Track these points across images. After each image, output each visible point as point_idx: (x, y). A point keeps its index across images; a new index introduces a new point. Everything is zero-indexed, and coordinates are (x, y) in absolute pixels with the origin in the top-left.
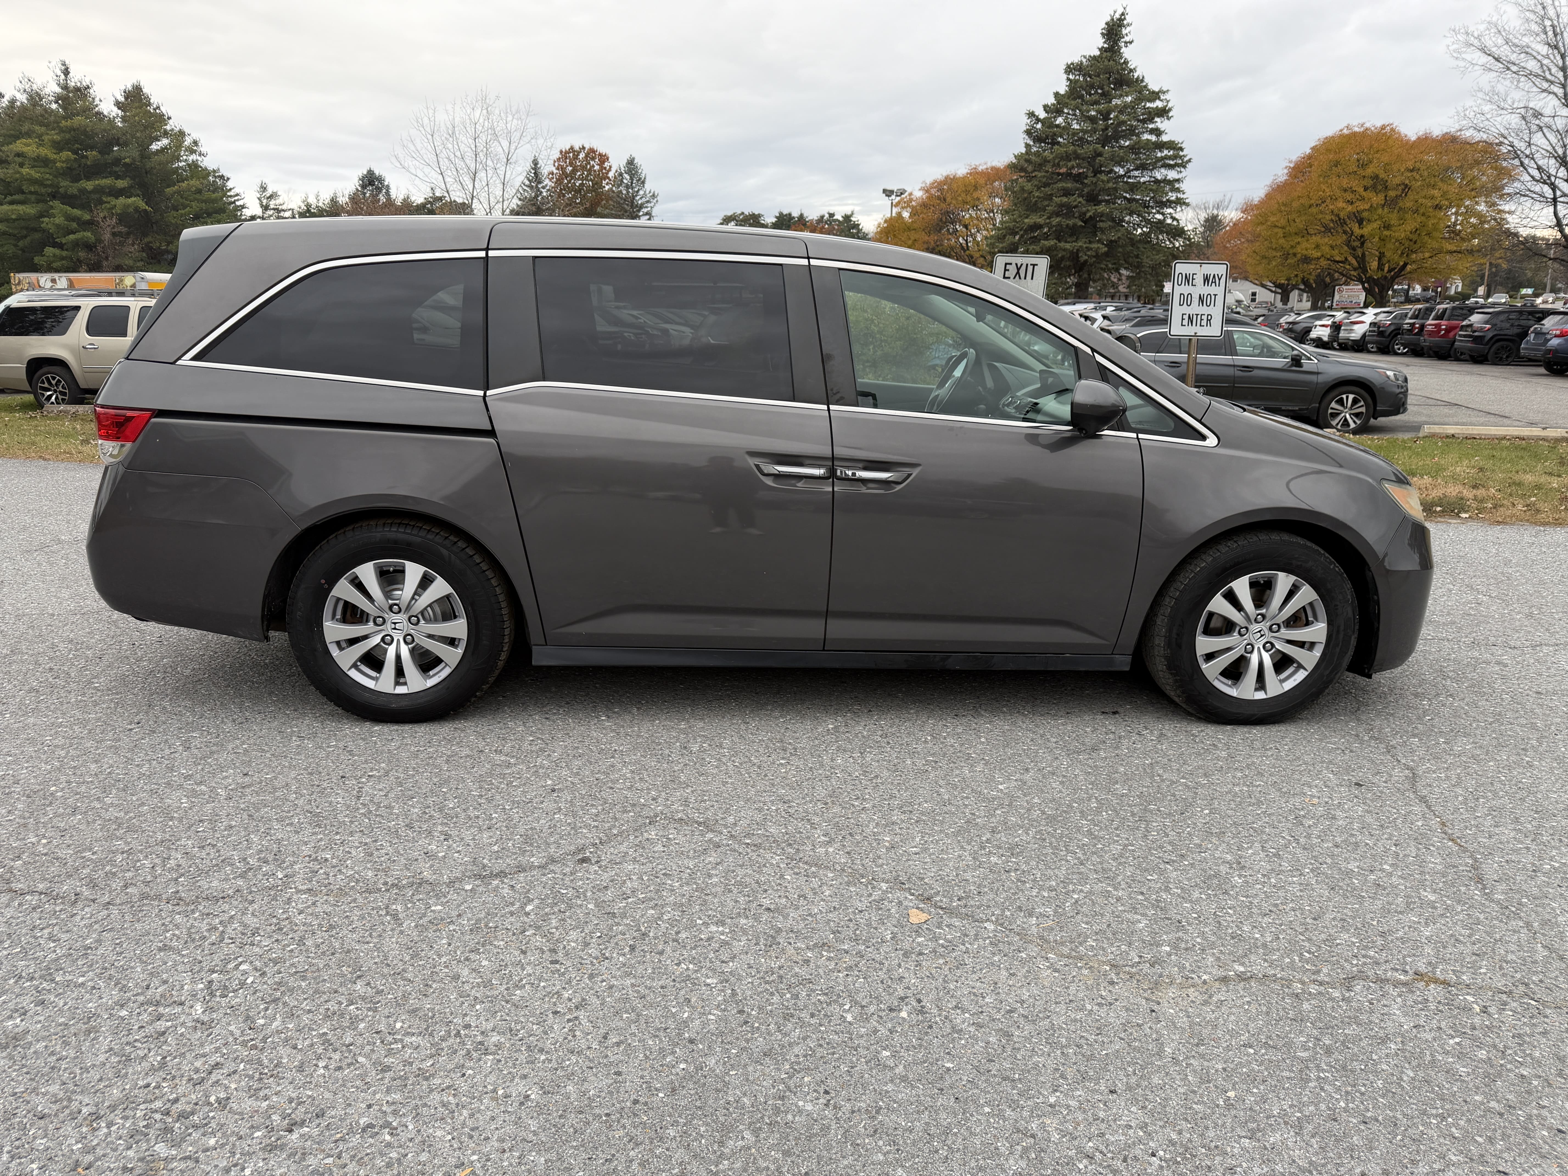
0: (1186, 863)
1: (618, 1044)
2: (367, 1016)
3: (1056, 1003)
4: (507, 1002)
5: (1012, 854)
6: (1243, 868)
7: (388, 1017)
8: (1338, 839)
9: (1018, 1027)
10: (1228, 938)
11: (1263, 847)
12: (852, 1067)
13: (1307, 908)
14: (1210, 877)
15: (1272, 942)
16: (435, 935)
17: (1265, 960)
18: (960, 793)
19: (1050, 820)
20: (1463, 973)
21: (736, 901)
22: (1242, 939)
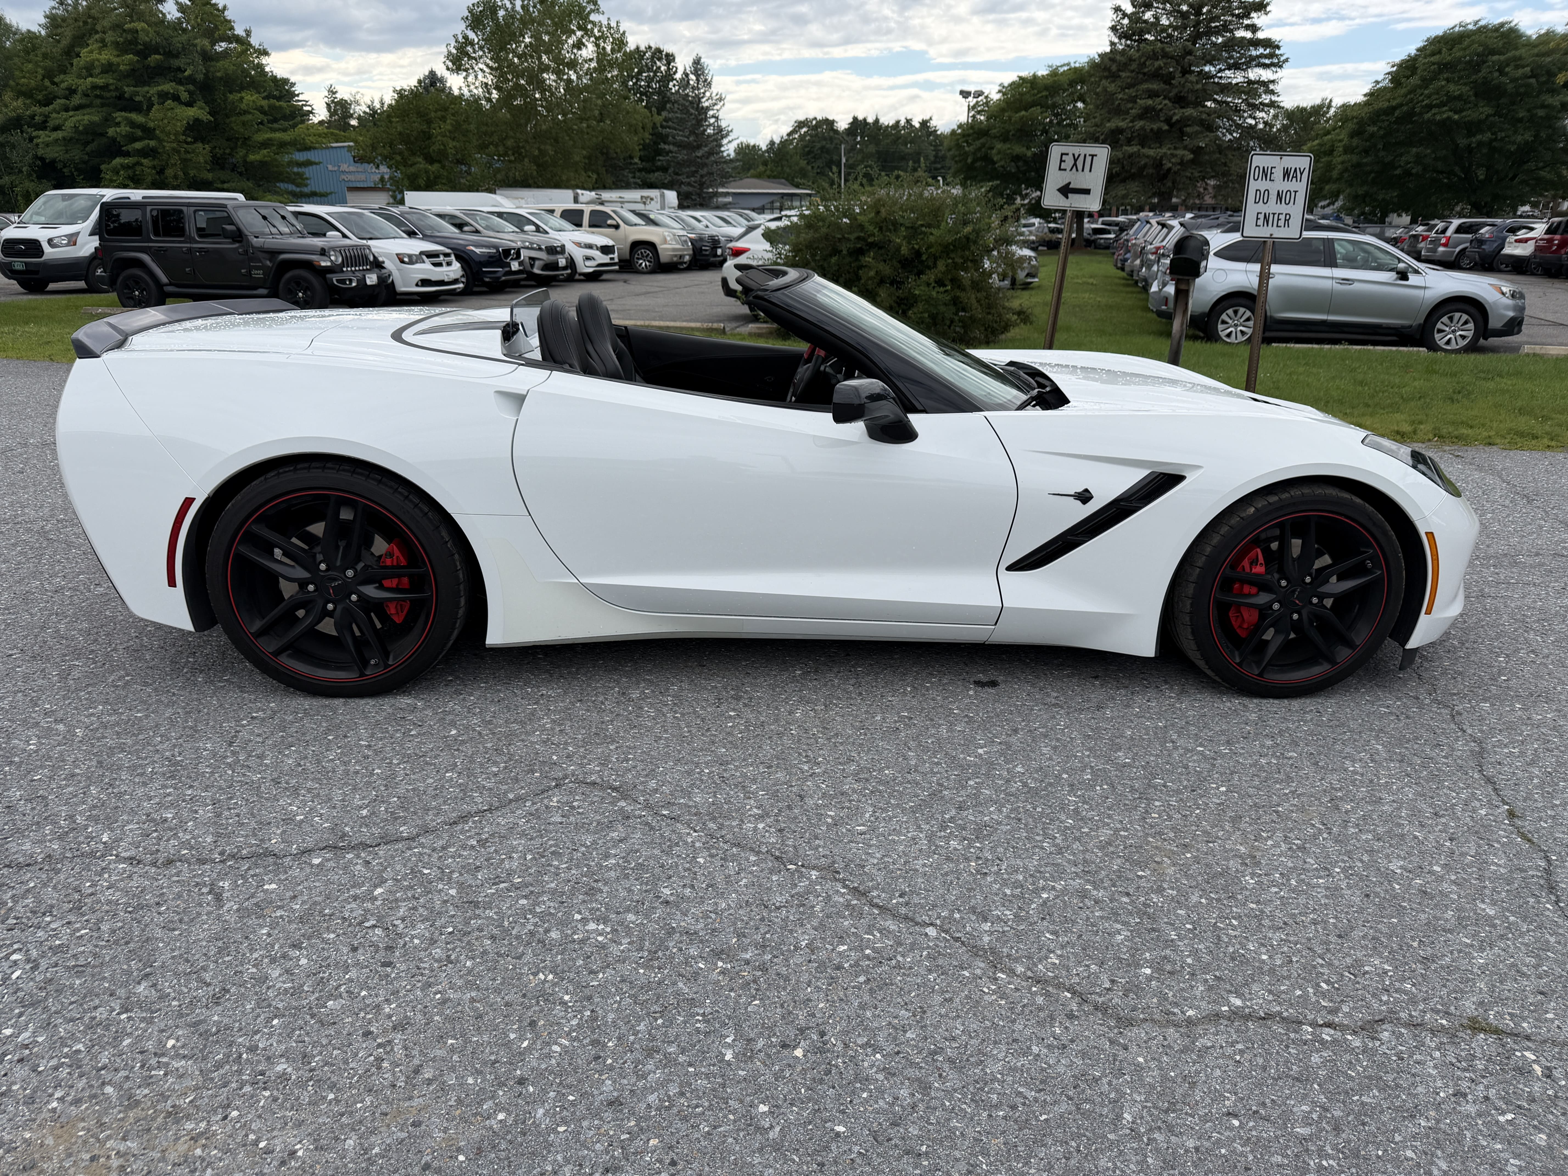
0: (1189, 855)
1: (429, 1082)
2: (136, 1029)
3: (995, 1043)
4: (313, 1016)
5: (977, 838)
6: (1258, 864)
7: (163, 1031)
8: (1380, 830)
9: (940, 1076)
10: (1227, 960)
11: (1286, 837)
12: (715, 1127)
13: (1331, 921)
14: (1216, 876)
15: (1281, 966)
16: (256, 922)
17: (1270, 992)
18: (930, 757)
19: (1033, 794)
20: (1524, 1019)
21: (630, 891)
22: (1244, 961)
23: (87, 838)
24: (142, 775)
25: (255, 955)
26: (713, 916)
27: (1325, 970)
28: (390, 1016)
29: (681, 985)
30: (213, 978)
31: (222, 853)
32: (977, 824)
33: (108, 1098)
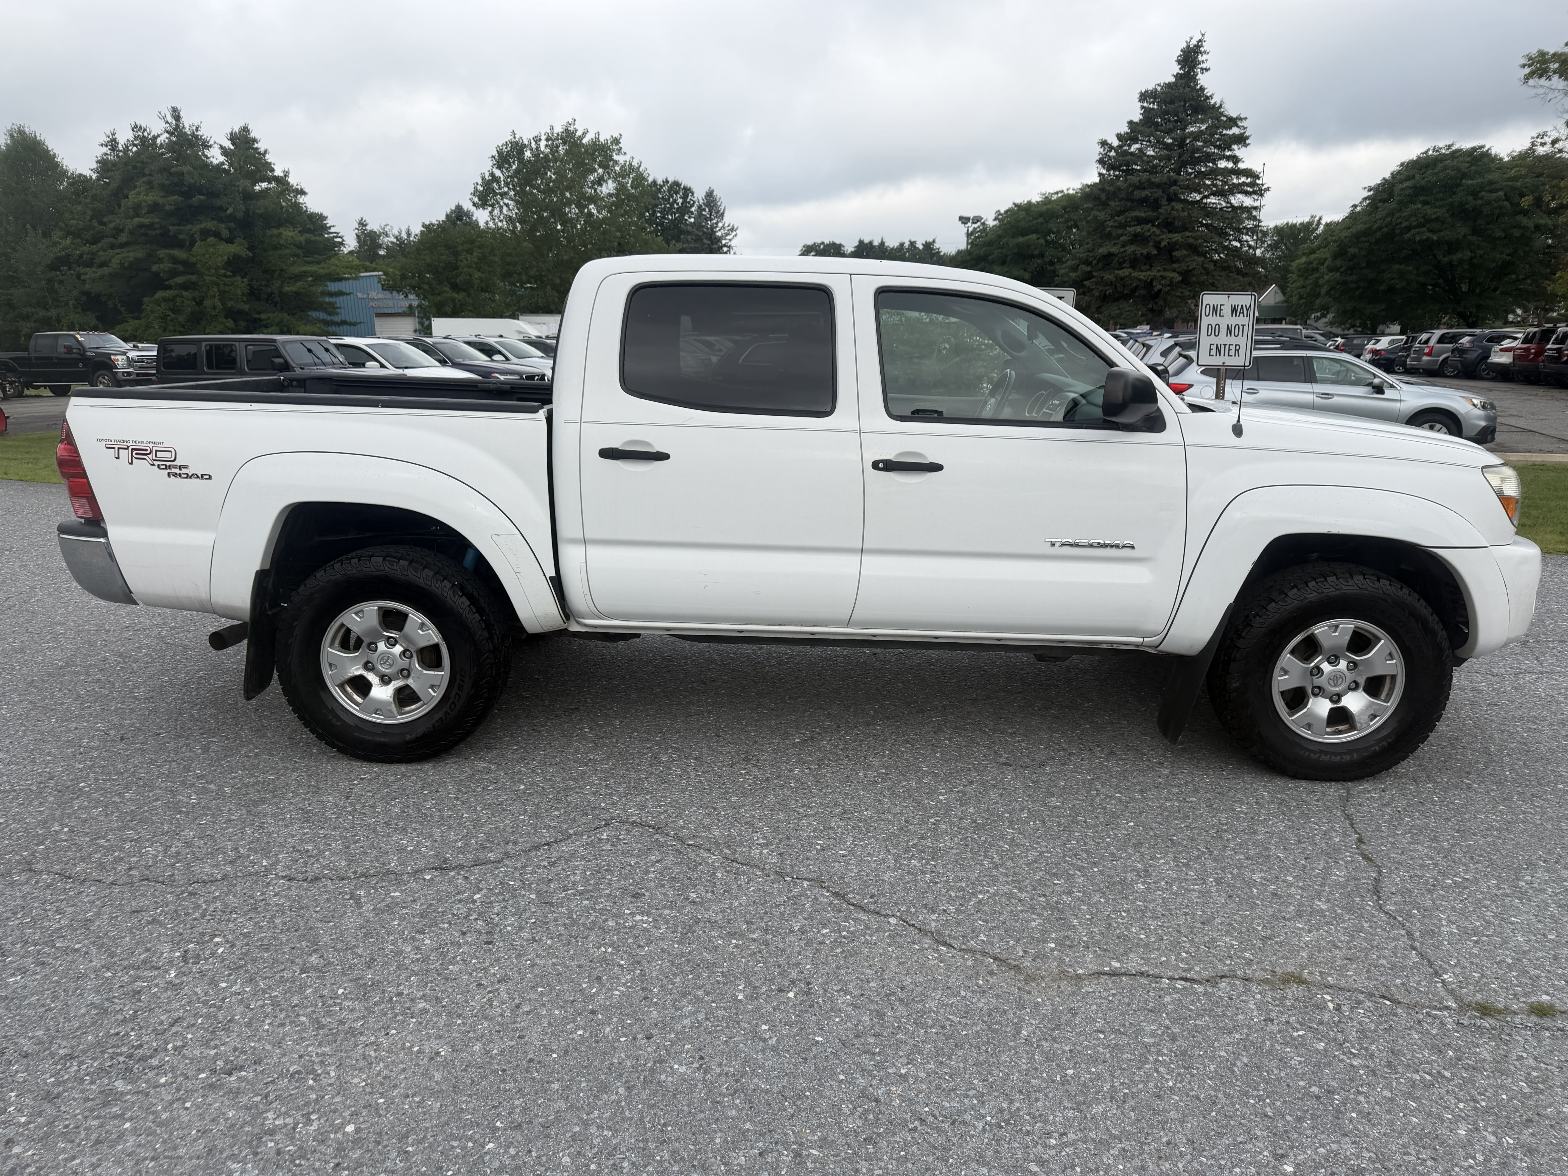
0: (1096, 870)
1: (528, 1013)
2: (315, 983)
3: (934, 989)
4: (439, 975)
5: (933, 858)
6: (1149, 876)
7: (333, 984)
8: (1251, 852)
9: (892, 1008)
10: (1114, 938)
11: (1175, 857)
12: (731, 1038)
13: (1199, 913)
14: (1114, 884)
15: (1155, 942)
16: (389, 917)
17: (1142, 958)
18: (901, 802)
19: (978, 828)
20: (1330, 975)
21: (665, 895)
22: (1127, 939)
23: (251, 863)
24: (283, 820)
25: (391, 938)
26: (729, 911)
27: (1187, 945)
28: (494, 975)
29: (705, 954)
30: (365, 951)
31: (355, 872)
32: (934, 849)
33: (303, 1023)
